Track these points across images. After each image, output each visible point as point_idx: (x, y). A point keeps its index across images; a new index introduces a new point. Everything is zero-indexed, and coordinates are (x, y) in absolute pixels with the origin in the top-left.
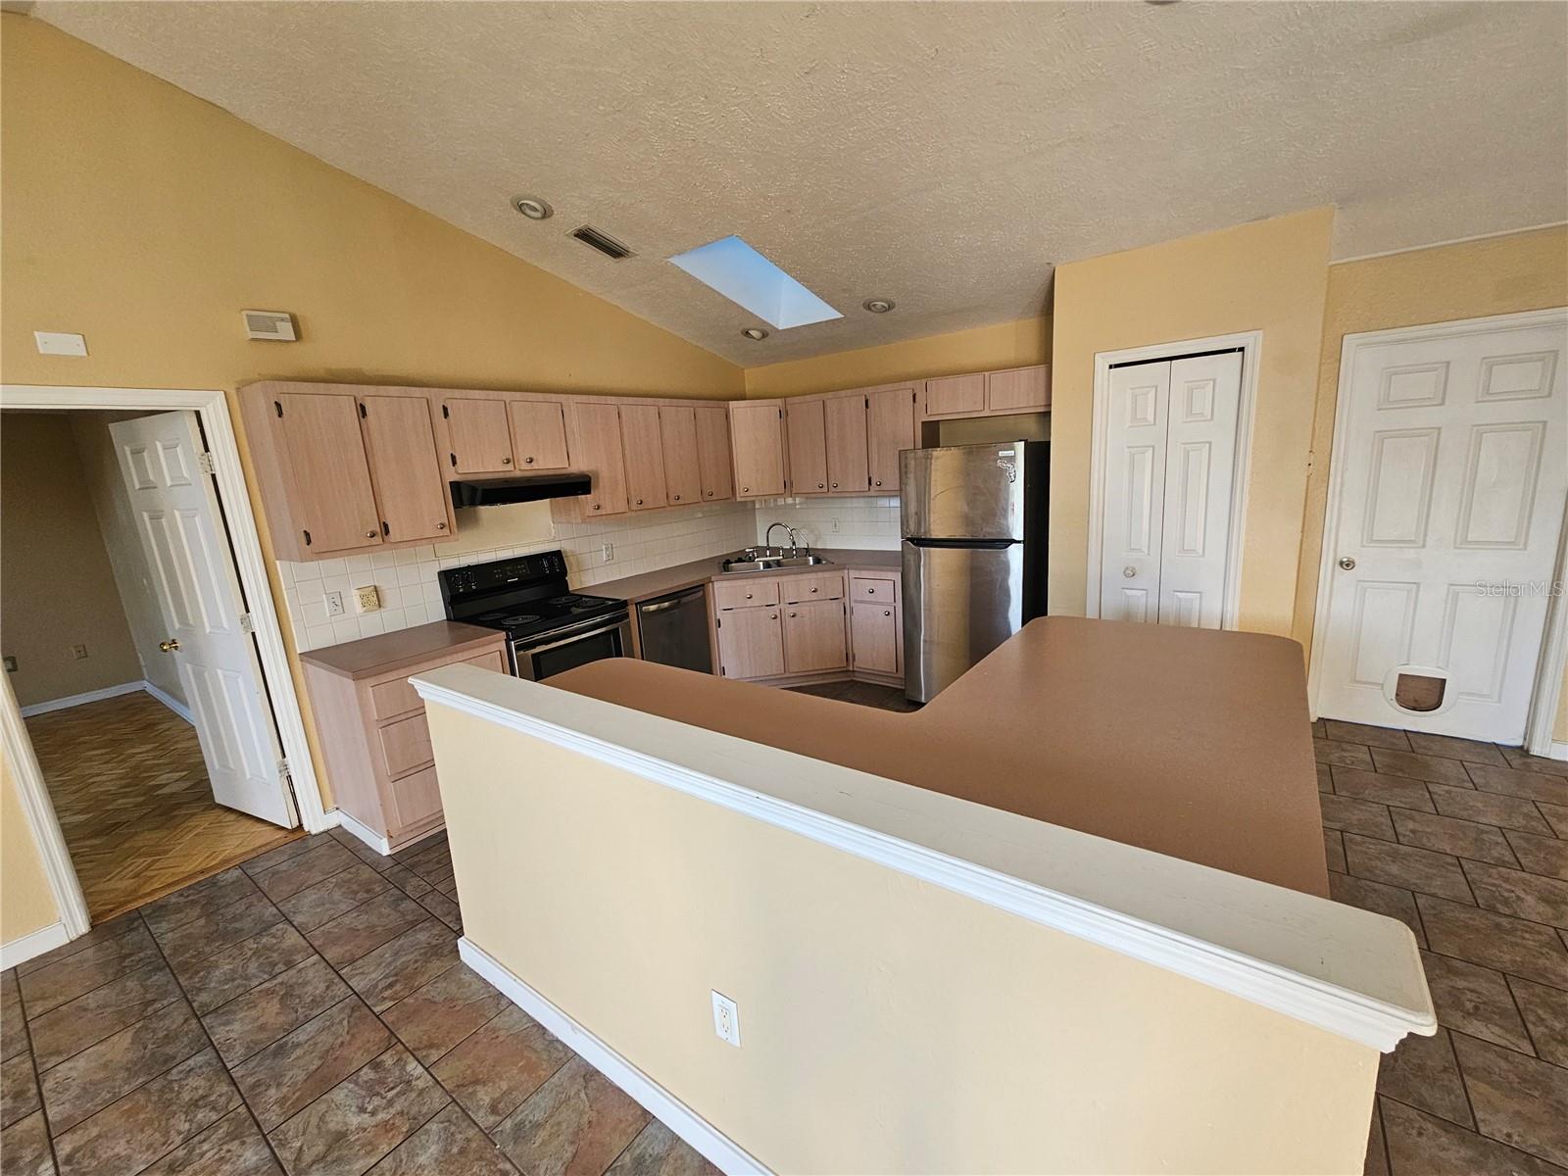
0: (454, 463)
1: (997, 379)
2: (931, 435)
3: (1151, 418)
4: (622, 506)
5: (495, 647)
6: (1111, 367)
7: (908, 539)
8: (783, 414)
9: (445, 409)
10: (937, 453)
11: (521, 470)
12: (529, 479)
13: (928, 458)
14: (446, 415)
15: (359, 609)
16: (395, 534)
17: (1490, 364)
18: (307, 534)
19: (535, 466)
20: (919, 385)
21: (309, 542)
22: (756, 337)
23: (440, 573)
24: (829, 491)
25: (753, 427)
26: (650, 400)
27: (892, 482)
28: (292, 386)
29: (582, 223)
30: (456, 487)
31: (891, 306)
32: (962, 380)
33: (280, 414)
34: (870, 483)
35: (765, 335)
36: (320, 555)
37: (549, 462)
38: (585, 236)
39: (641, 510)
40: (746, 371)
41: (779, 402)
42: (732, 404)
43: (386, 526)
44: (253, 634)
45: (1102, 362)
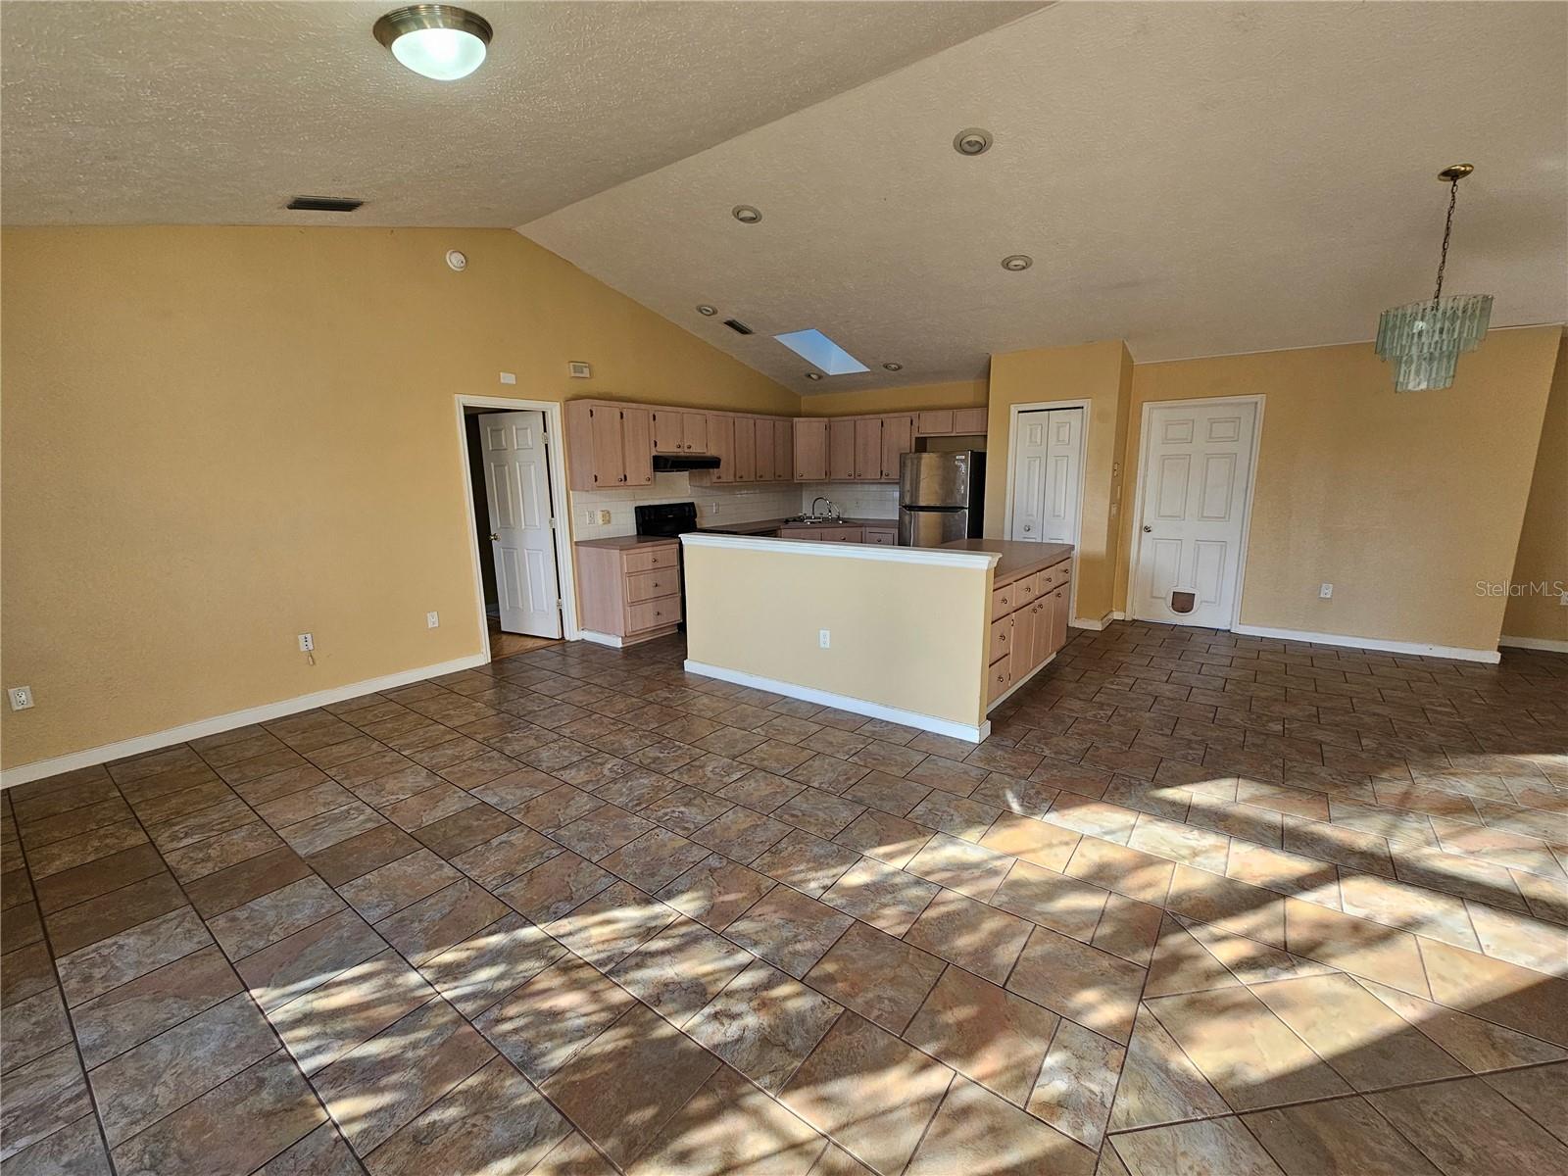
0: (656, 445)
1: (960, 414)
2: (922, 445)
3: (1039, 441)
4: (731, 479)
5: (673, 546)
6: (1019, 412)
7: (905, 507)
8: (828, 428)
9: (654, 416)
10: (925, 455)
11: (683, 452)
12: (687, 457)
13: (920, 459)
14: (654, 419)
15: (601, 522)
16: (629, 482)
17: (1212, 421)
18: (596, 477)
19: (691, 450)
20: (914, 414)
21: (596, 480)
22: (814, 378)
23: (636, 508)
24: (855, 479)
25: (808, 435)
26: (750, 415)
27: (895, 475)
28: (597, 402)
29: (731, 317)
30: (656, 458)
31: (900, 368)
32: (941, 413)
33: (592, 415)
34: (881, 474)
35: (820, 377)
36: (600, 487)
37: (697, 449)
38: (731, 324)
39: (740, 483)
40: (803, 398)
41: (826, 419)
42: (796, 419)
43: (625, 476)
44: (554, 530)
45: (1014, 409)
